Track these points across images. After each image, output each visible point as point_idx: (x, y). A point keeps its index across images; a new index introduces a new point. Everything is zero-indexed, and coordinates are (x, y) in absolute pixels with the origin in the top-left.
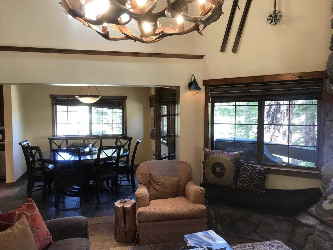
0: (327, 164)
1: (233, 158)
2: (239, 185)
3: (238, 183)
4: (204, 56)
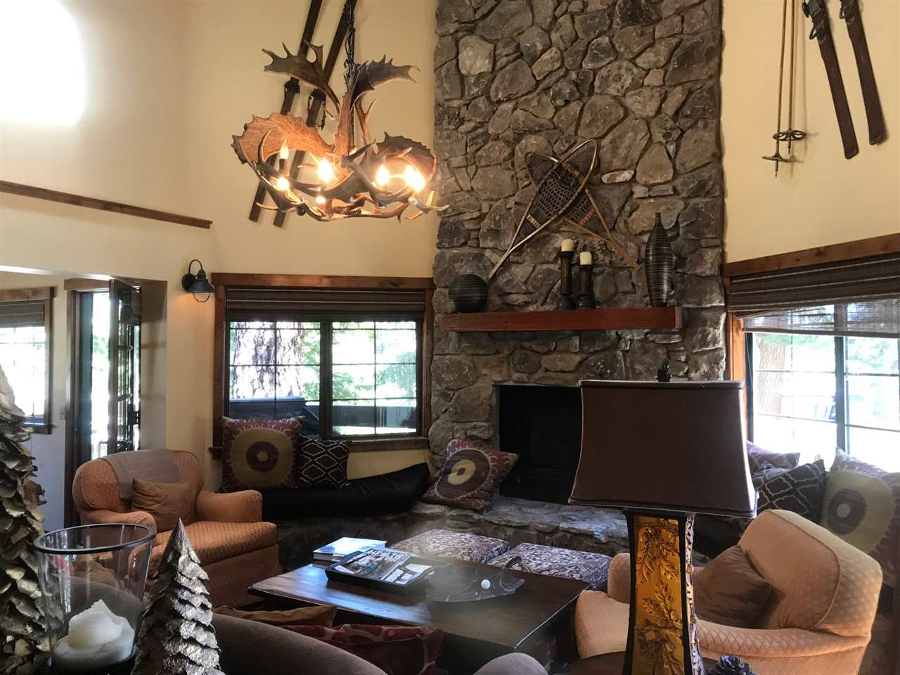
0: (438, 421)
1: (289, 430)
2: (305, 479)
3: (301, 475)
4: (211, 222)
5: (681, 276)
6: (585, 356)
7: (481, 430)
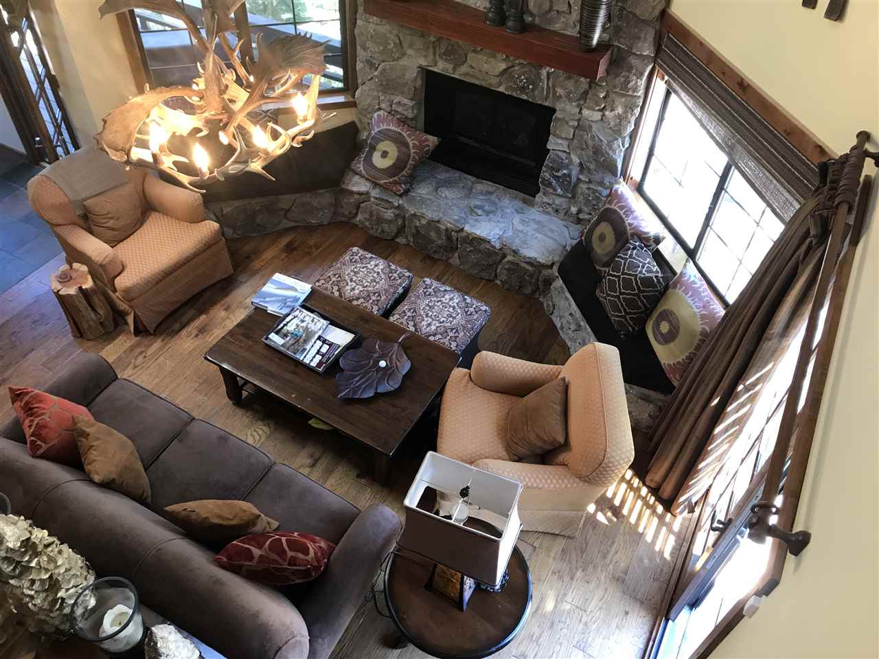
0: (364, 87)
5: (620, 10)
6: (510, 64)
7: (405, 108)
